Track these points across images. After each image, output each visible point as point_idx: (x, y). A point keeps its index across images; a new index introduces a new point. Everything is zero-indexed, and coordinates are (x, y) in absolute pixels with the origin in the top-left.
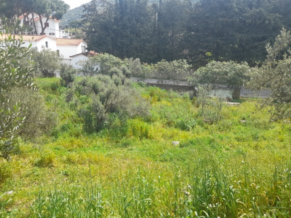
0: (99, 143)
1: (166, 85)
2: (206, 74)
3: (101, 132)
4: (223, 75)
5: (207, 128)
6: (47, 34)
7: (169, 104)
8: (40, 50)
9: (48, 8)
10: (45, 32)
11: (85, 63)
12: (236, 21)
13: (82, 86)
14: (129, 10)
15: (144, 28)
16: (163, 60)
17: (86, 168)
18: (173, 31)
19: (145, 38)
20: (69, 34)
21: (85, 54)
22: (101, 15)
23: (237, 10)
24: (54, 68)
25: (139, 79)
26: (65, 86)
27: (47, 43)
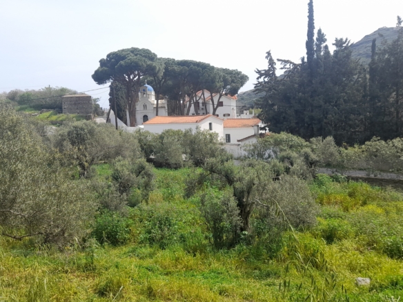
1: (382, 180)
6: (221, 116)
9: (218, 82)
13: (209, 172)
14: (323, 69)
15: (346, 93)
16: (374, 138)
18: (397, 94)
19: (348, 107)
22: (281, 80)
25: (335, 170)
27: (210, 124)
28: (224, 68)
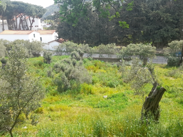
0: (65, 99)
1: (104, 58)
2: (127, 51)
3: (67, 91)
4: (136, 52)
5: (124, 86)
6: (34, 26)
7: (105, 72)
8: (31, 41)
9: (34, 13)
10: (32, 25)
11: (57, 48)
12: (144, 19)
13: (55, 68)
15: (91, 24)
16: (102, 44)
17: (59, 113)
18: (108, 25)
19: (91, 30)
20: (47, 24)
21: (57, 41)
23: (144, 12)
24: (40, 51)
25: (89, 55)
26: (47, 63)
27: (34, 35)
28: (35, 5)
